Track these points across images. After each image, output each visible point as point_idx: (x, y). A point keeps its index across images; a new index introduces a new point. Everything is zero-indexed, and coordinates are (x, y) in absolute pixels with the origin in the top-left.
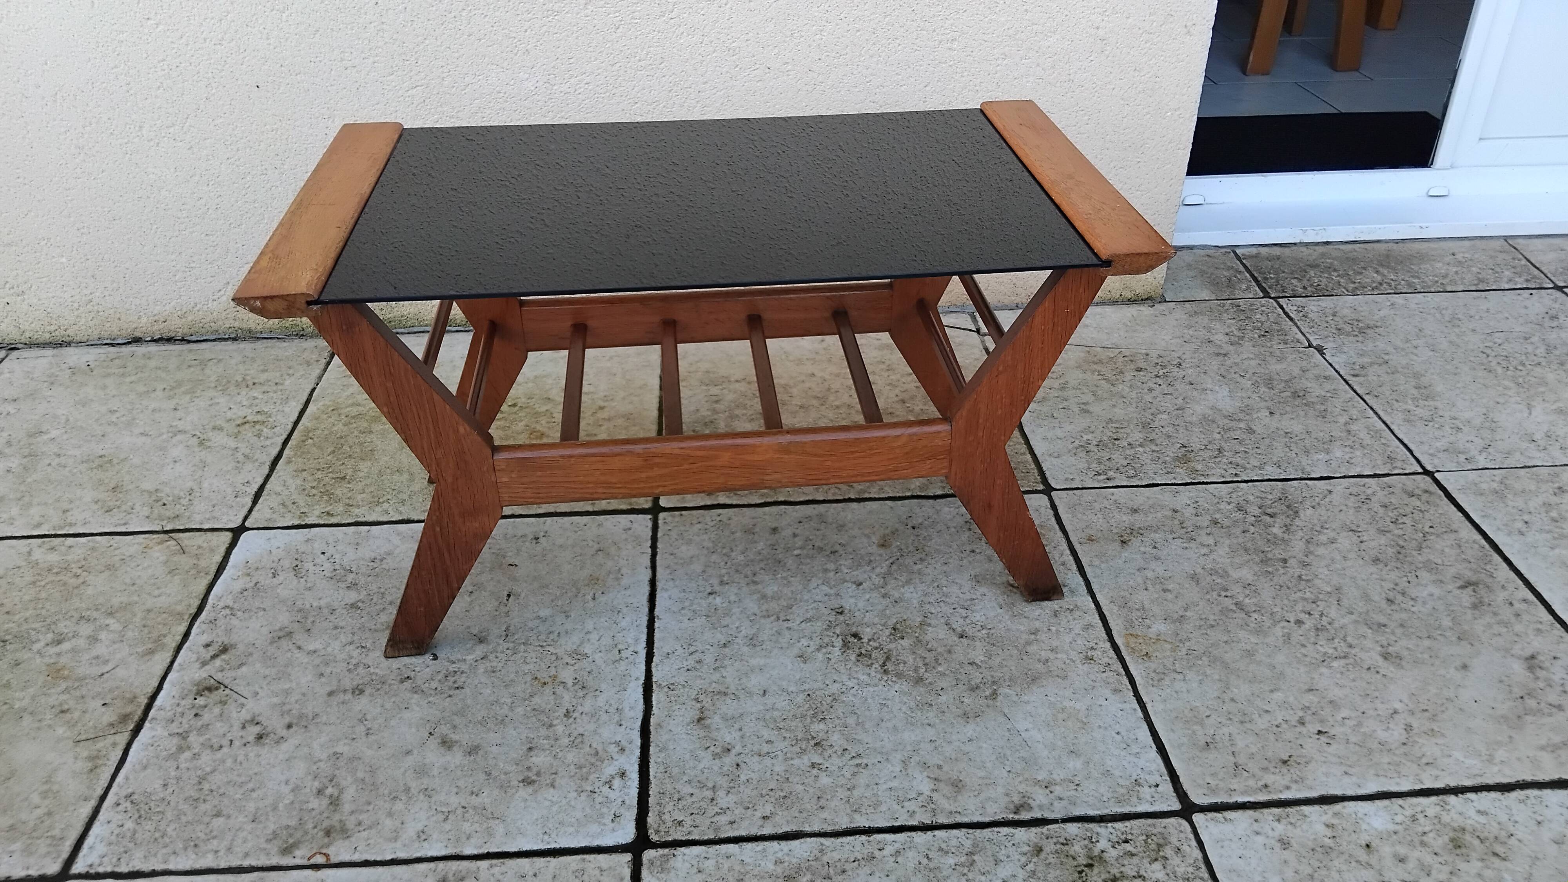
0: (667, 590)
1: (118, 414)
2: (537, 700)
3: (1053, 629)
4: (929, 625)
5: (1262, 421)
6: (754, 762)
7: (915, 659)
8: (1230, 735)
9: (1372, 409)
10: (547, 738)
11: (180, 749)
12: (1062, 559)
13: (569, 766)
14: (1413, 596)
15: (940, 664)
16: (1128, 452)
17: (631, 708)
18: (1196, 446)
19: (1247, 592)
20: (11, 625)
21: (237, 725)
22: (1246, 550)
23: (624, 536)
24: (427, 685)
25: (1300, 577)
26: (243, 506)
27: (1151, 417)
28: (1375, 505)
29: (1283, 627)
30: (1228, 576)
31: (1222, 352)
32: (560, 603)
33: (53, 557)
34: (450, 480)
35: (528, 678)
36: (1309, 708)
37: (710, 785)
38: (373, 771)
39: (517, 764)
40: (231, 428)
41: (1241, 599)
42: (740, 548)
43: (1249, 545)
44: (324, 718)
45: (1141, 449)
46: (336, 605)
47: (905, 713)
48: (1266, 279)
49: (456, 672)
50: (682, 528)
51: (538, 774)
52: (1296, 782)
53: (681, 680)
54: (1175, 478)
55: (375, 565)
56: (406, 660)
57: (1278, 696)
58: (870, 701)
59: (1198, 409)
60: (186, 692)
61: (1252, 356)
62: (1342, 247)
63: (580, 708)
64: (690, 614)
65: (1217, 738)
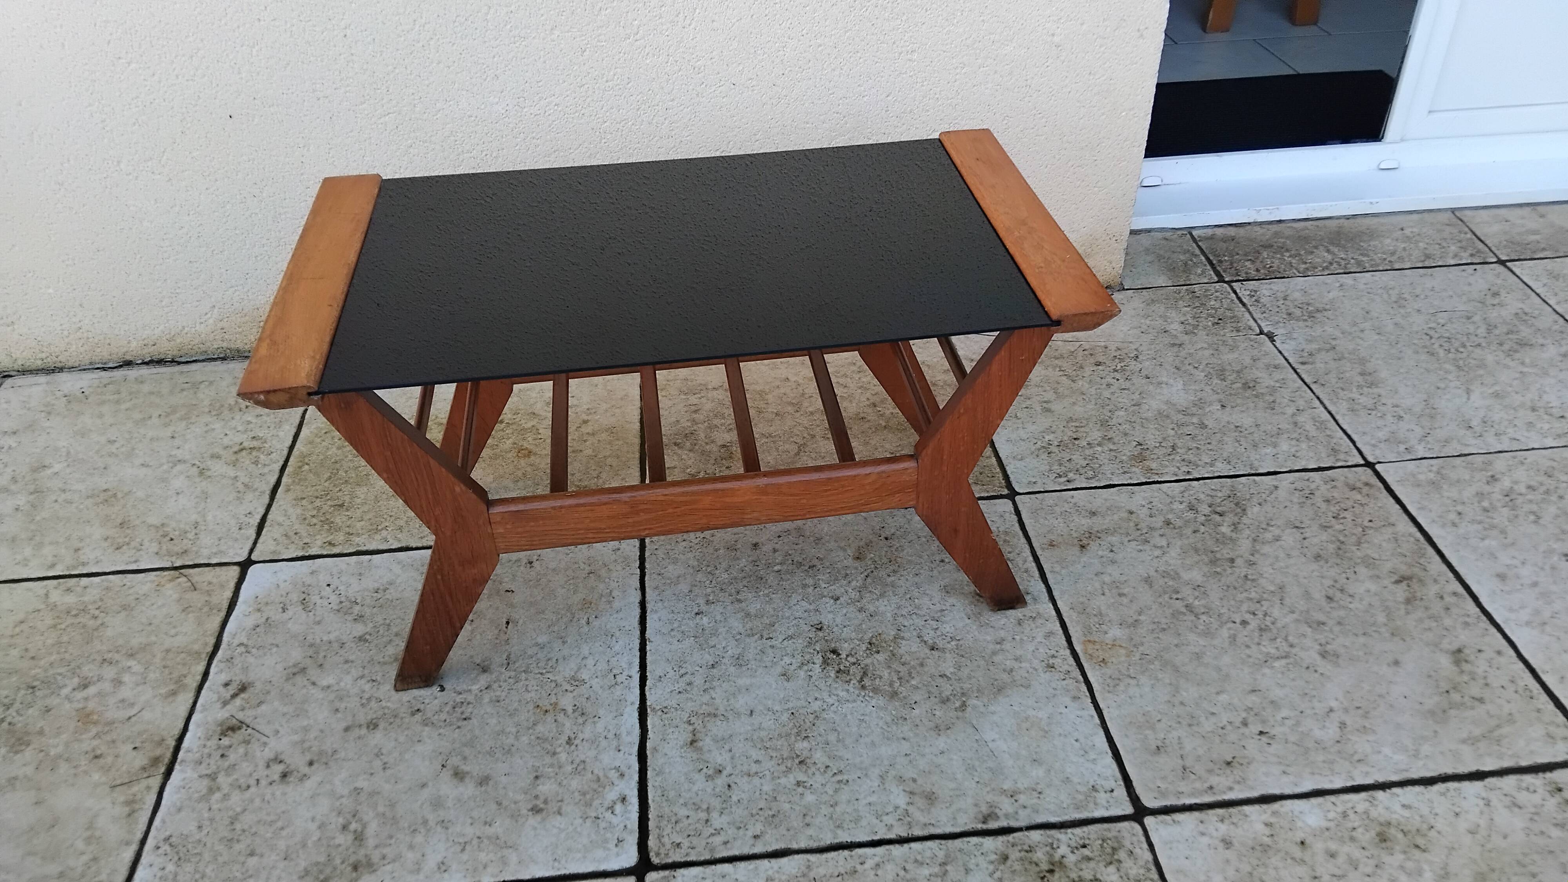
0: (656, 612)
1: (117, 445)
2: (540, 728)
3: (1017, 637)
4: (903, 638)
5: (1215, 416)
6: (743, 782)
7: (890, 673)
8: (1179, 738)
9: (1318, 398)
10: (552, 765)
11: (211, 791)
12: (1025, 566)
13: (573, 793)
14: (1351, 592)
15: (913, 678)
16: (1087, 452)
17: (628, 733)
18: (1151, 443)
19: (1197, 593)
20: (38, 671)
21: (262, 764)
22: (1196, 550)
23: (613, 557)
24: (436, 717)
25: (1246, 576)
26: (248, 538)
27: (1109, 414)
28: (1318, 500)
29: (1230, 629)
30: (1180, 578)
31: (1177, 342)
32: (556, 629)
33: (70, 599)
34: (448, 533)
35: (531, 706)
36: (1251, 709)
37: (705, 807)
38: (392, 806)
39: (526, 793)
40: (228, 455)
41: (1191, 601)
42: (724, 565)
43: (1199, 545)
44: (342, 754)
45: (1099, 449)
46: (344, 638)
47: (882, 728)
48: (1220, 262)
49: (462, 703)
50: (669, 547)
51: (546, 802)
52: (1239, 782)
53: (674, 703)
54: (1131, 478)
55: (379, 596)
56: (416, 692)
57: (1223, 698)
58: (849, 717)
59: (1154, 404)
60: (210, 733)
61: (1205, 346)
62: (1295, 225)
63: (581, 736)
64: (679, 636)
65: (1167, 741)
